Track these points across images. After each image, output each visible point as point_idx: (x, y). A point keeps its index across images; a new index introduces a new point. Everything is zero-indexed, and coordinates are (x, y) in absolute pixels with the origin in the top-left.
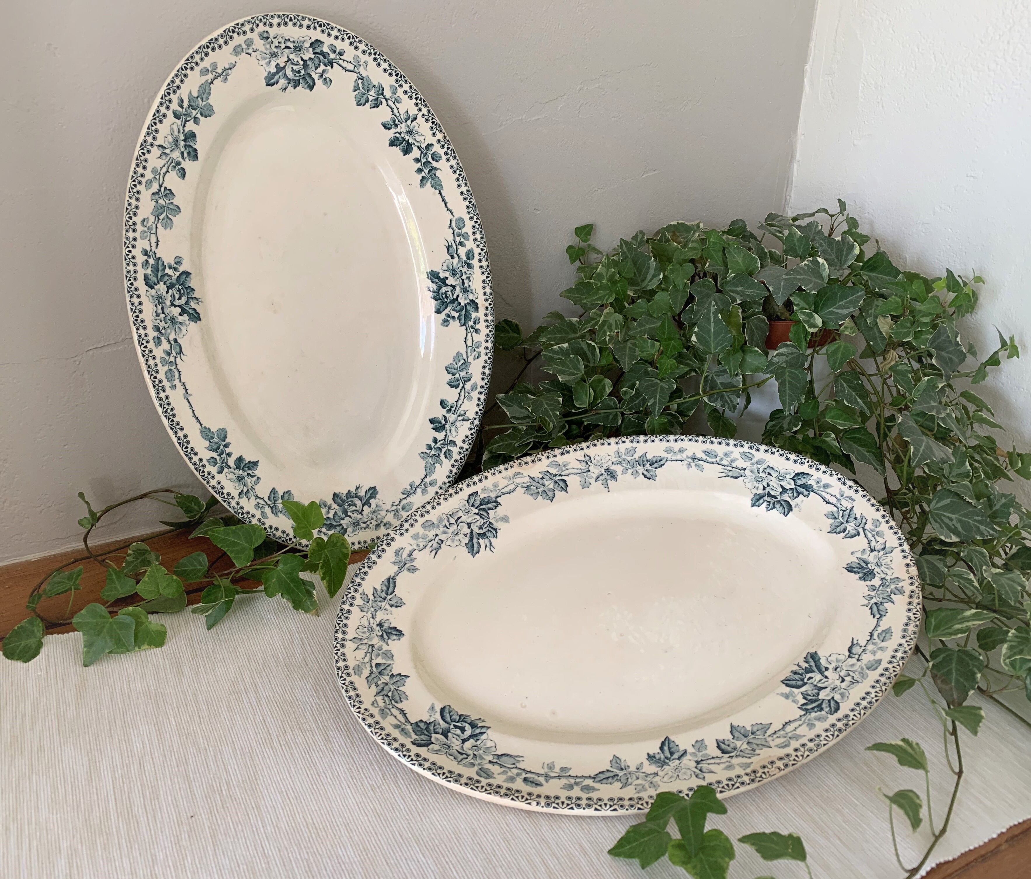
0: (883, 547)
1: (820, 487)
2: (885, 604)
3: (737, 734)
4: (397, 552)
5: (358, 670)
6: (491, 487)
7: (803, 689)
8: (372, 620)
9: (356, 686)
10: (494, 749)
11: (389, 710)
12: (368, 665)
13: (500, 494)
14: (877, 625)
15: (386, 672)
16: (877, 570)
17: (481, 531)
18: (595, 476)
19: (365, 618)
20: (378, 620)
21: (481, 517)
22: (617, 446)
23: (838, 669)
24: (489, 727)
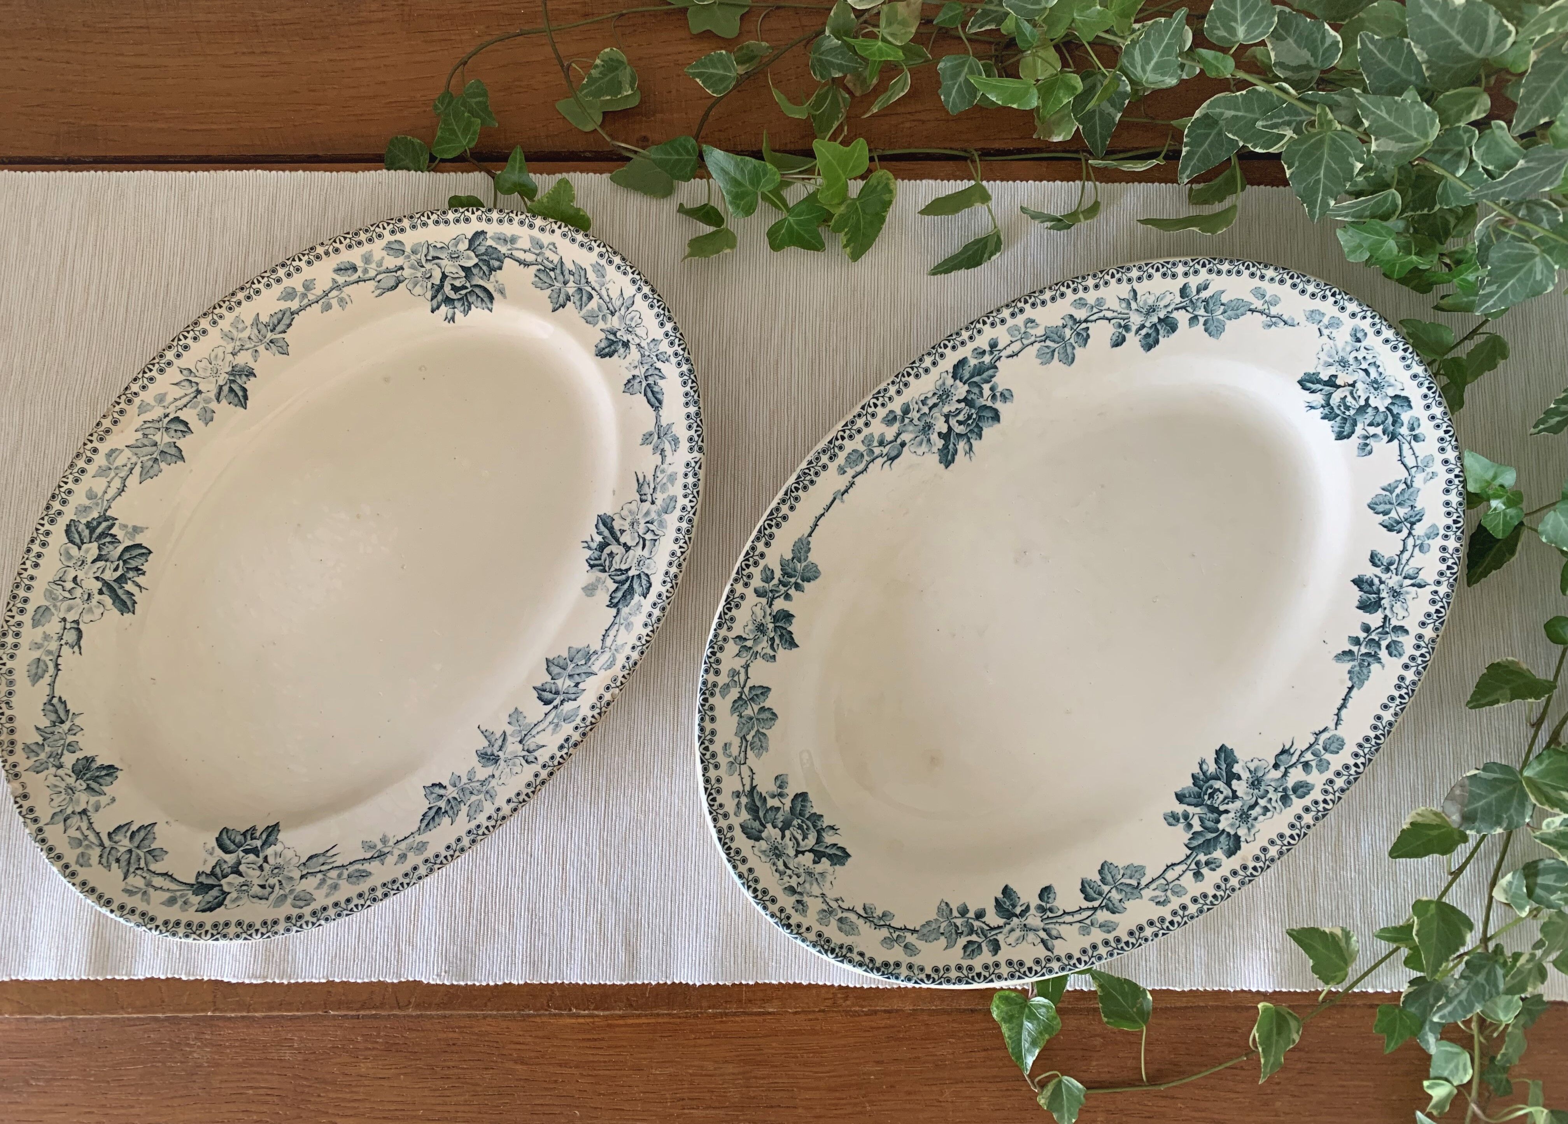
0: (68, 822)
1: (182, 896)
2: (48, 724)
3: (173, 451)
4: (676, 441)
5: (600, 272)
6: (632, 618)
7: (120, 548)
8: (637, 341)
9: (584, 250)
10: (410, 286)
11: (538, 255)
12: (597, 288)
13: (617, 620)
14: (52, 685)
15: (577, 297)
16: (71, 781)
17: (607, 550)
18: (510, 739)
19: (645, 337)
20: (633, 348)
21: (620, 570)
22: (496, 806)
23: (86, 597)
24: (433, 311)
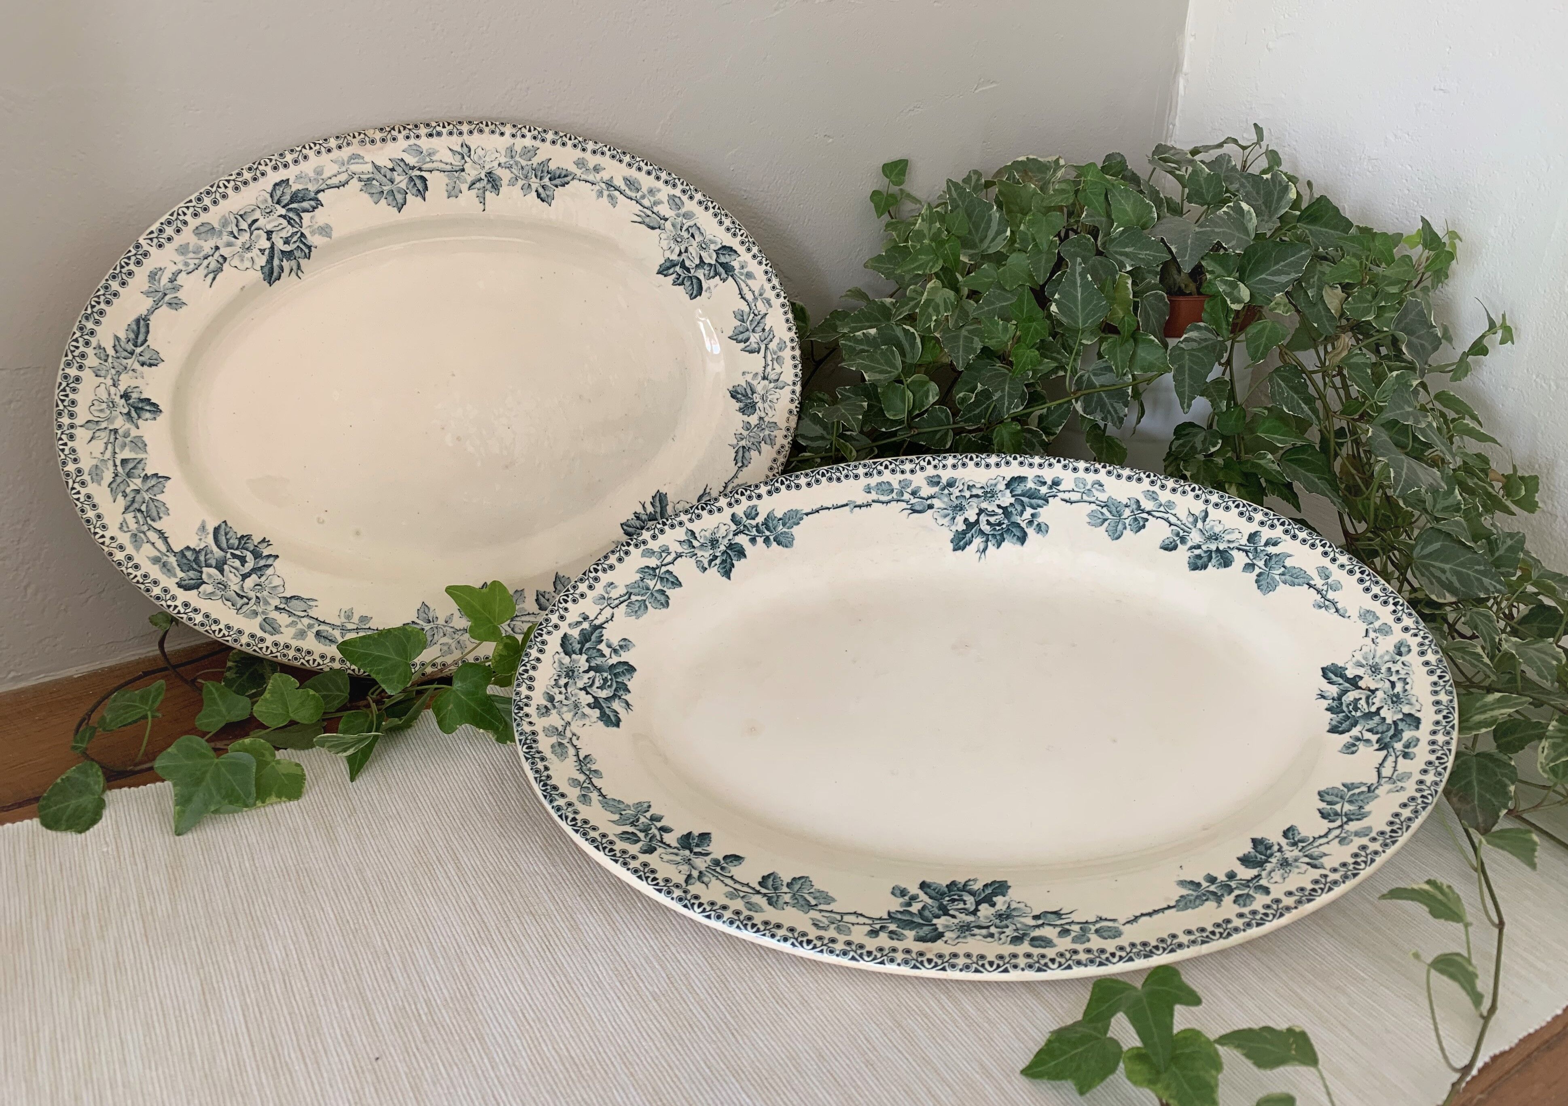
0: (776, 378)
1: (742, 274)
2: (752, 452)
3: (558, 587)
4: (153, 276)
5: (96, 473)
6: (312, 174)
8: (113, 390)
9: (96, 501)
10: (281, 589)
11: (144, 533)
12: (111, 463)
13: (324, 186)
14: (735, 476)
15: (136, 472)
16: (760, 405)
17: (287, 248)
18: (469, 180)
19: (103, 386)
20: (122, 388)
21: (289, 223)
22: (512, 140)
24: (277, 557)
